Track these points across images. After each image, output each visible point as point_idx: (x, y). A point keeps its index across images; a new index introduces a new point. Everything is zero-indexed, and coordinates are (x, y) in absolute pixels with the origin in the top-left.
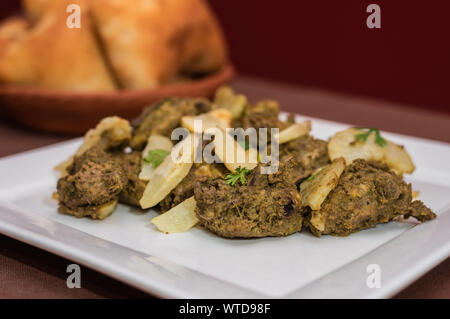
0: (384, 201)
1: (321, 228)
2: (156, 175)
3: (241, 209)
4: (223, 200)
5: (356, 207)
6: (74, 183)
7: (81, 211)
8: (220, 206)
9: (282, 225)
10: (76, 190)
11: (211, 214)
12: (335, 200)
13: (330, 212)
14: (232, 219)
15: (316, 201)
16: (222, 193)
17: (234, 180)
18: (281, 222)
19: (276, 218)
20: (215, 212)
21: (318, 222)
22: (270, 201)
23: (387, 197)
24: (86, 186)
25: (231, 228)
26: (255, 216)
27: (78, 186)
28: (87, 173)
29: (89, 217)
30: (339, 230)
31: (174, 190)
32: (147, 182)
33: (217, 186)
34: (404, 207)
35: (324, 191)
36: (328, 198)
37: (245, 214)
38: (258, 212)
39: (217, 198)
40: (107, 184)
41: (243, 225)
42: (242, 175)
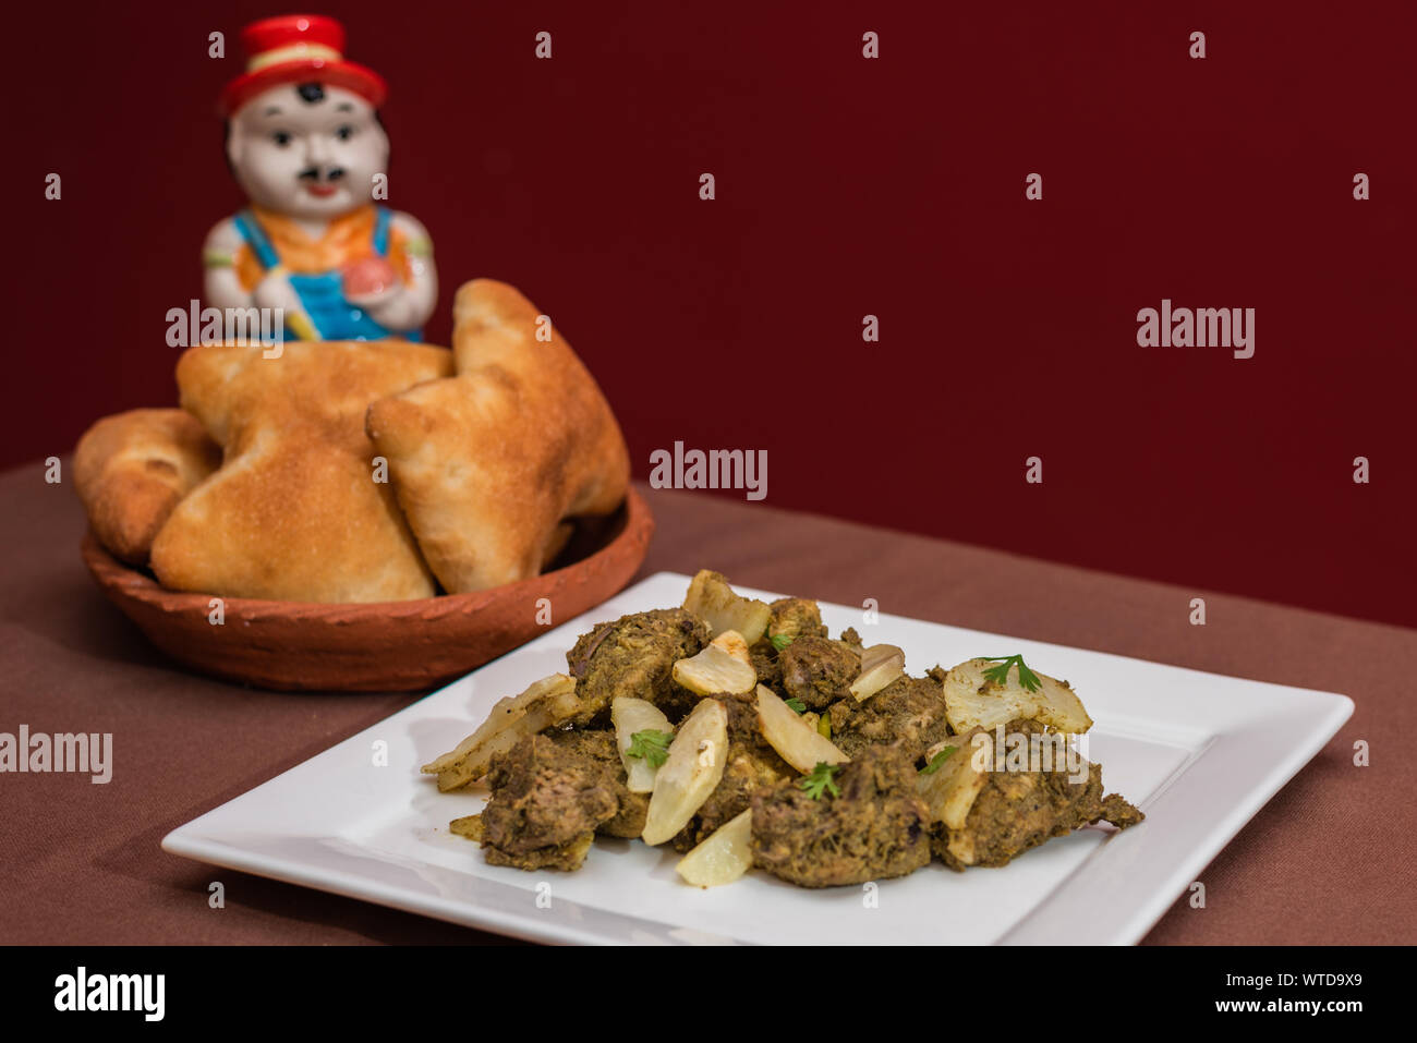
0: (1065, 803)
1: (968, 858)
2: (663, 783)
3: (836, 838)
4: (804, 825)
5: (1020, 815)
6: (523, 813)
7: (535, 860)
8: (799, 836)
9: (905, 860)
10: (527, 823)
11: (784, 851)
12: (986, 809)
13: (979, 830)
14: (826, 856)
15: (956, 813)
16: (801, 815)
17: (818, 790)
18: (903, 855)
19: (894, 850)
20: (792, 846)
21: (962, 850)
22: (884, 821)
23: (1068, 795)
24: (550, 815)
25: (824, 873)
26: (862, 850)
27: (534, 816)
28: (546, 791)
29: (553, 868)
30: (995, 856)
31: (702, 809)
32: (648, 796)
33: (790, 802)
34: (1093, 809)
35: (968, 796)
36: (975, 809)
37: (845, 847)
38: (865, 842)
39: (794, 824)
40: (590, 811)
41: (843, 866)
42: (828, 779)
